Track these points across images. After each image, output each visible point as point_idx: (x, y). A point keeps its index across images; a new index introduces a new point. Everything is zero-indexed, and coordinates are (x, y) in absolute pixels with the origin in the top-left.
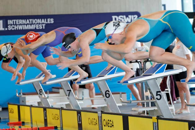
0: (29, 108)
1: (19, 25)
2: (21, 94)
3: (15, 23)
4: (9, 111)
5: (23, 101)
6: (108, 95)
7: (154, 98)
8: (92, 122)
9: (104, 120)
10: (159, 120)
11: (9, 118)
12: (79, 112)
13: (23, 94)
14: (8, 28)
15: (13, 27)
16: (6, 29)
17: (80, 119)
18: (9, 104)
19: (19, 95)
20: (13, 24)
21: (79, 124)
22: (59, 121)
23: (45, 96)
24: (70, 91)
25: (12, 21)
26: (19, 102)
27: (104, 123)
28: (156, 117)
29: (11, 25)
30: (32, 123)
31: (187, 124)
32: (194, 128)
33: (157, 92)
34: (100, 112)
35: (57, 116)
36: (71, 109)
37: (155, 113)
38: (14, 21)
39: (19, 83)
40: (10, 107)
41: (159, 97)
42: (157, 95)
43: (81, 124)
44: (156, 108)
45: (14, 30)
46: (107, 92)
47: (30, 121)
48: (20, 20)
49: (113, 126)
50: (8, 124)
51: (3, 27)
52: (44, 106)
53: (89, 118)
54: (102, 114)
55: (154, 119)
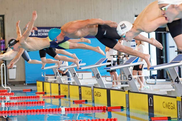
0: (49, 83)
1: (45, 33)
2: (45, 75)
3: (42, 32)
4: (37, 85)
5: (47, 80)
6: (98, 77)
7: (127, 79)
8: (88, 93)
9: (95, 92)
10: (129, 93)
11: (37, 90)
12: (80, 87)
13: (46, 75)
14: (38, 34)
15: (41, 34)
16: (37, 35)
17: (80, 91)
18: (37, 81)
19: (43, 75)
20: (41, 32)
21: (79, 94)
22: (67, 92)
23: (59, 76)
24: (75, 73)
25: (41, 30)
26: (44, 80)
27: (95, 94)
28: (128, 91)
29: (40, 33)
30: (51, 93)
31: (147, 95)
32: (151, 98)
33: (129, 75)
34: (92, 87)
35: (66, 89)
36: (75, 84)
37: (127, 88)
38: (42, 30)
39: (43, 68)
40: (38, 83)
41: (130, 78)
42: (129, 77)
43: (81, 94)
44: (128, 85)
45: (42, 36)
46: (98, 75)
47: (50, 92)
48: (45, 30)
49: (100, 96)
50: (36, 93)
51: (35, 34)
52: (59, 82)
53: (86, 91)
54: (94, 88)
55: (126, 92)
